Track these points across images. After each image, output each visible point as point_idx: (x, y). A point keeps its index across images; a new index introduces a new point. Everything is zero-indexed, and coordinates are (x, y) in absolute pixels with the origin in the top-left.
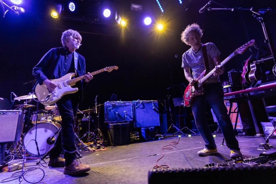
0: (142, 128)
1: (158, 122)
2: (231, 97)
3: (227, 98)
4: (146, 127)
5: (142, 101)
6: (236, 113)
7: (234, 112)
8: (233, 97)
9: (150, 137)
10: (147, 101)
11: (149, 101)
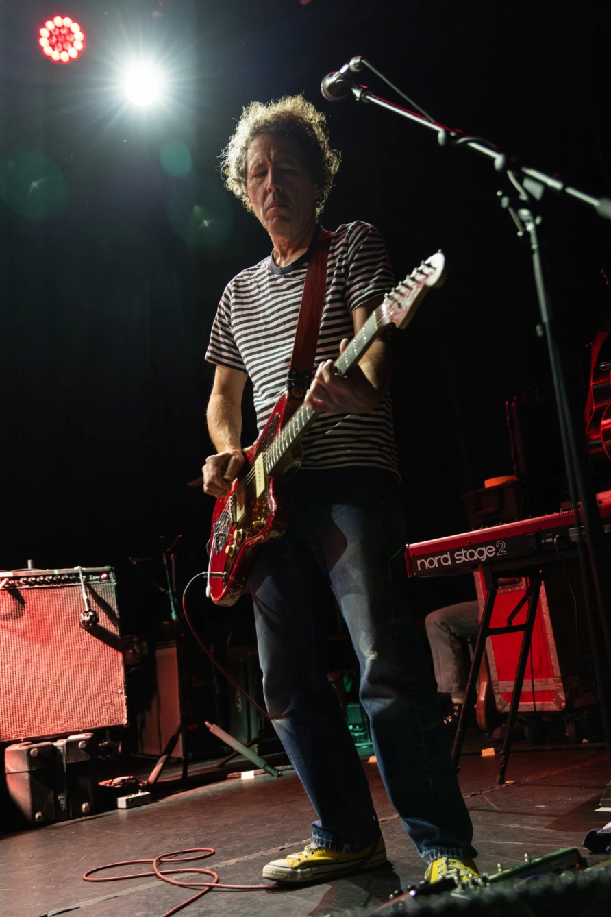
0: (9, 749)
1: (116, 700)
2: (487, 552)
3: (472, 555)
4: (34, 740)
5: (10, 574)
6: (521, 635)
7: (510, 629)
8: (497, 550)
9: (62, 799)
10: (47, 571)
11: (56, 572)
